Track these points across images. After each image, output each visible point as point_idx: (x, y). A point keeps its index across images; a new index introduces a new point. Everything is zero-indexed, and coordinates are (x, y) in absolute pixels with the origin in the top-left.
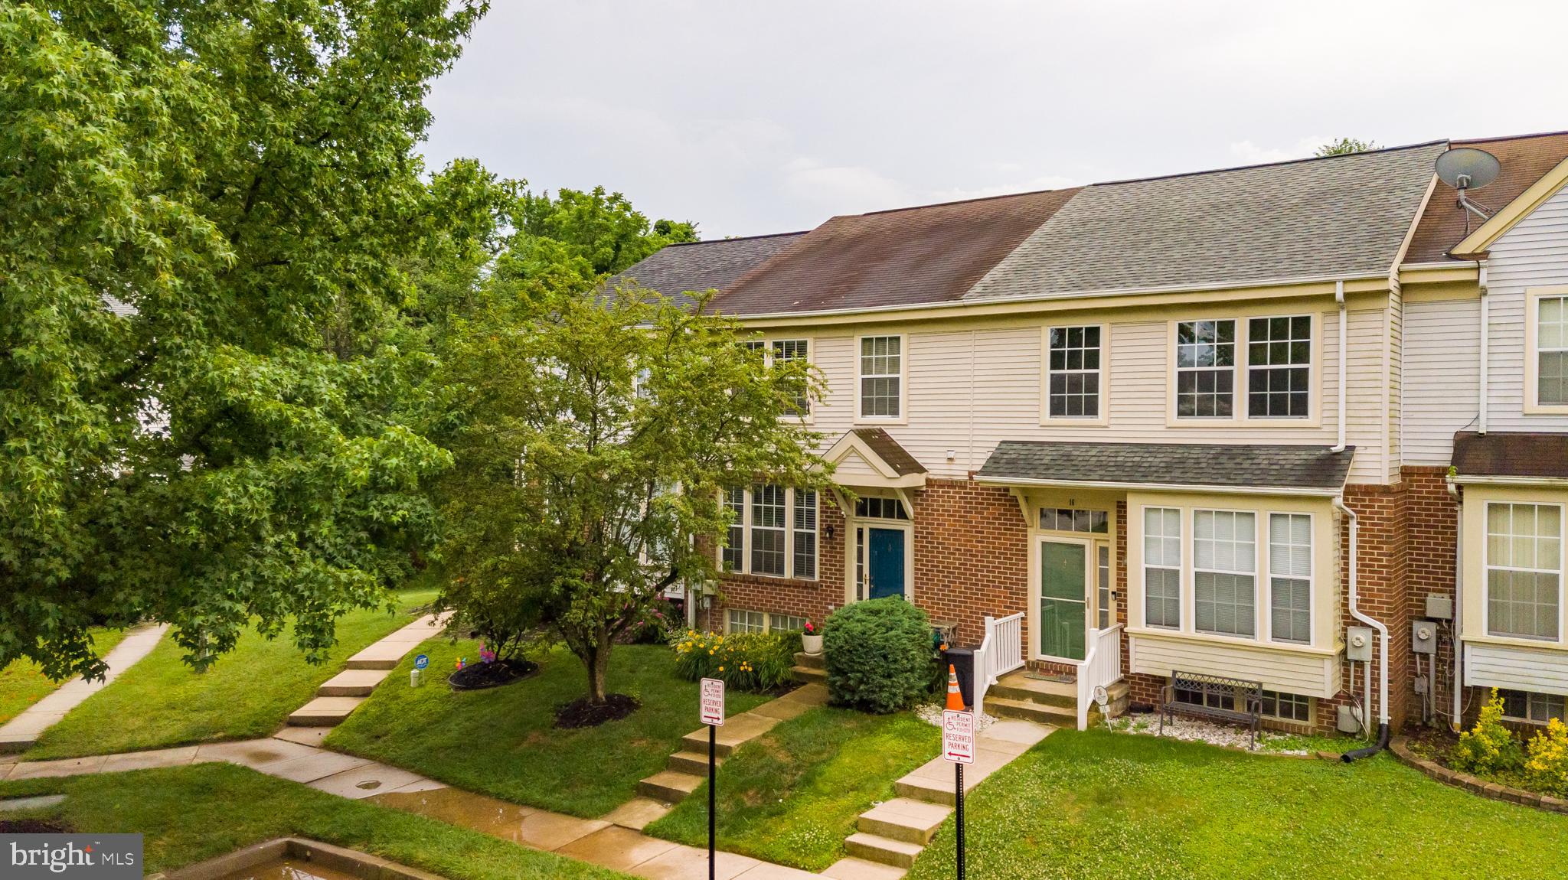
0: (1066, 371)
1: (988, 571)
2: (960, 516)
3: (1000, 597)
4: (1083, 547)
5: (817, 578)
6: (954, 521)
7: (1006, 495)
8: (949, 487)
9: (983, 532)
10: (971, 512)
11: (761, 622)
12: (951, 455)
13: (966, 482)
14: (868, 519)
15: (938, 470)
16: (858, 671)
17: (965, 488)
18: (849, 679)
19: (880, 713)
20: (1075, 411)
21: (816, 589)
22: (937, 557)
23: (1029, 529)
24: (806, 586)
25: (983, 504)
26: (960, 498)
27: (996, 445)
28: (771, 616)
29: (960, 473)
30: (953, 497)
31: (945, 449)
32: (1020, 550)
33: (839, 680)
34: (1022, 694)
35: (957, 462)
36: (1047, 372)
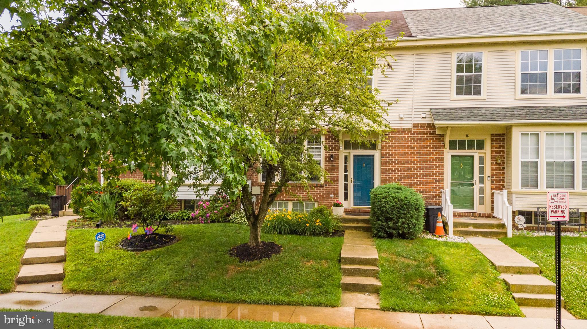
0: (464, 74)
1: (423, 171)
2: (408, 146)
3: (429, 183)
4: (472, 157)
5: (322, 181)
6: (405, 148)
7: (433, 134)
8: (402, 131)
9: (421, 153)
10: (414, 143)
11: (287, 207)
12: (401, 116)
13: (411, 129)
14: (352, 150)
15: (395, 124)
16: (402, 218)
17: (411, 131)
18: (397, 223)
19: (412, 239)
20: (469, 93)
21: (323, 187)
22: (395, 167)
23: (445, 150)
24: (317, 186)
25: (421, 139)
26: (408, 137)
27: (429, 110)
28: (293, 203)
29: (407, 124)
30: (404, 137)
31: (398, 114)
32: (441, 160)
33: (391, 224)
34: (467, 225)
35: (404, 119)
36: (455, 74)
